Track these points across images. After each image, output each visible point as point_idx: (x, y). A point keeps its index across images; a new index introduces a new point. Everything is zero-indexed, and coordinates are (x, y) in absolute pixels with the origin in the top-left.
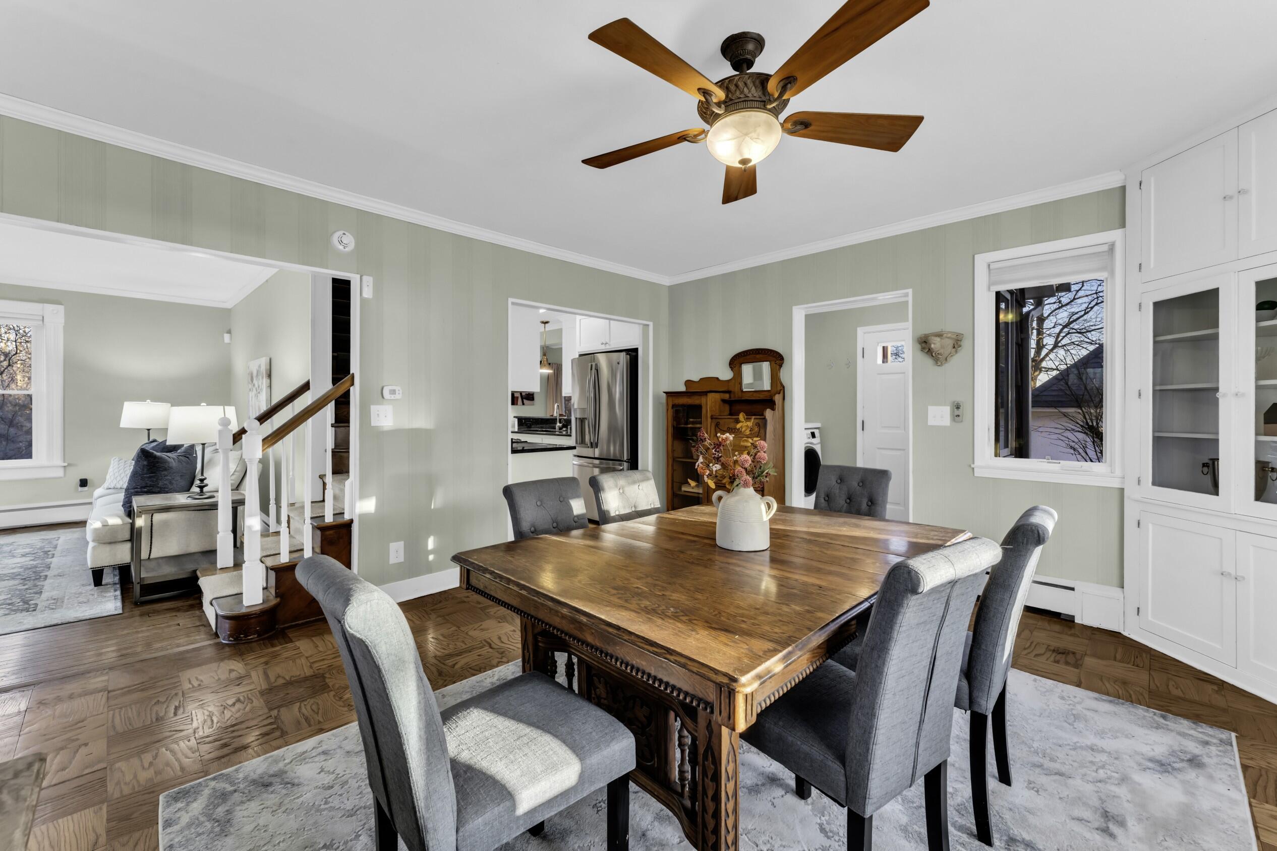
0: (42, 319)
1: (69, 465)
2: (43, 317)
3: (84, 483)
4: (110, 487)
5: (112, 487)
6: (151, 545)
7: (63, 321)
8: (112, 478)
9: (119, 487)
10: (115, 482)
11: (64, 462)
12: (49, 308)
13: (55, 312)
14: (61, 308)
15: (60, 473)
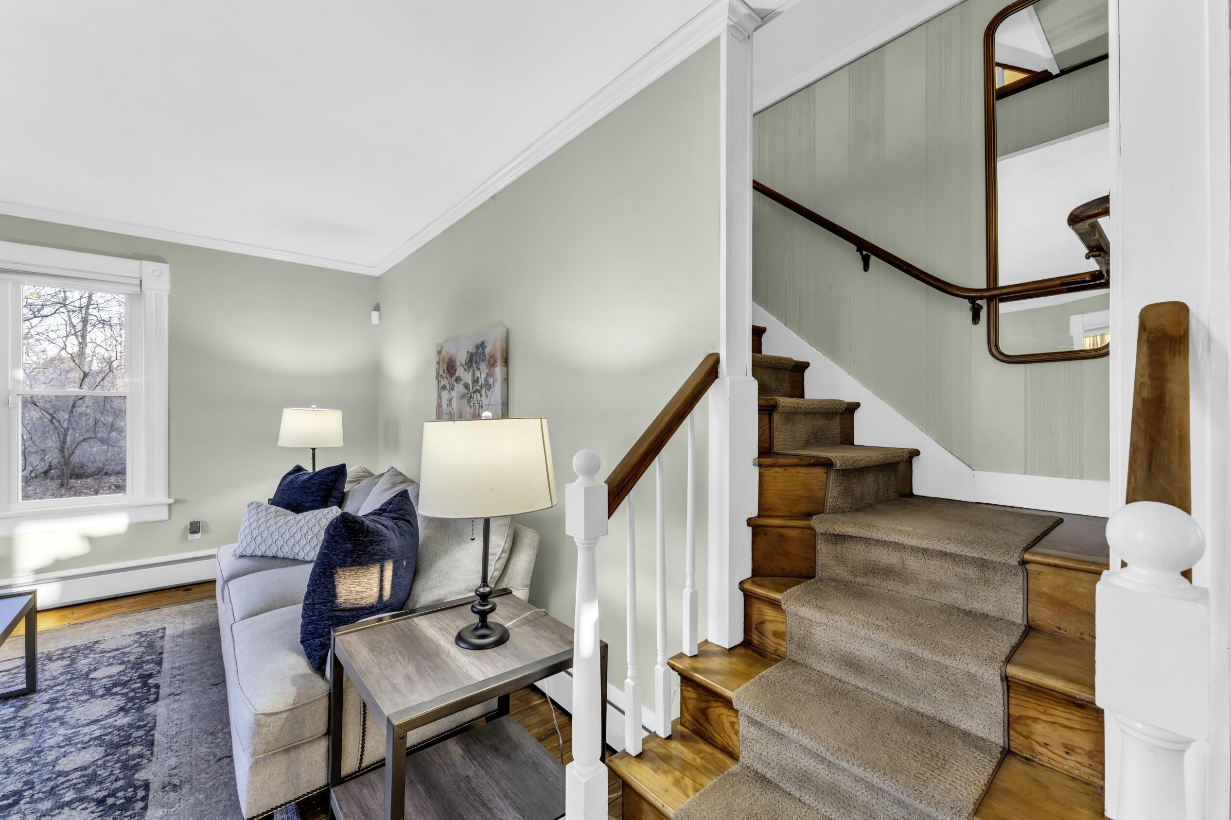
0: (139, 283)
1: (177, 501)
2: (141, 281)
3: (195, 527)
4: (244, 553)
5: (249, 553)
6: (364, 736)
7: (167, 287)
8: (249, 539)
9: (260, 554)
10: (253, 546)
11: (169, 498)
12: (150, 267)
13: (158, 273)
14: (165, 268)
15: (163, 514)
